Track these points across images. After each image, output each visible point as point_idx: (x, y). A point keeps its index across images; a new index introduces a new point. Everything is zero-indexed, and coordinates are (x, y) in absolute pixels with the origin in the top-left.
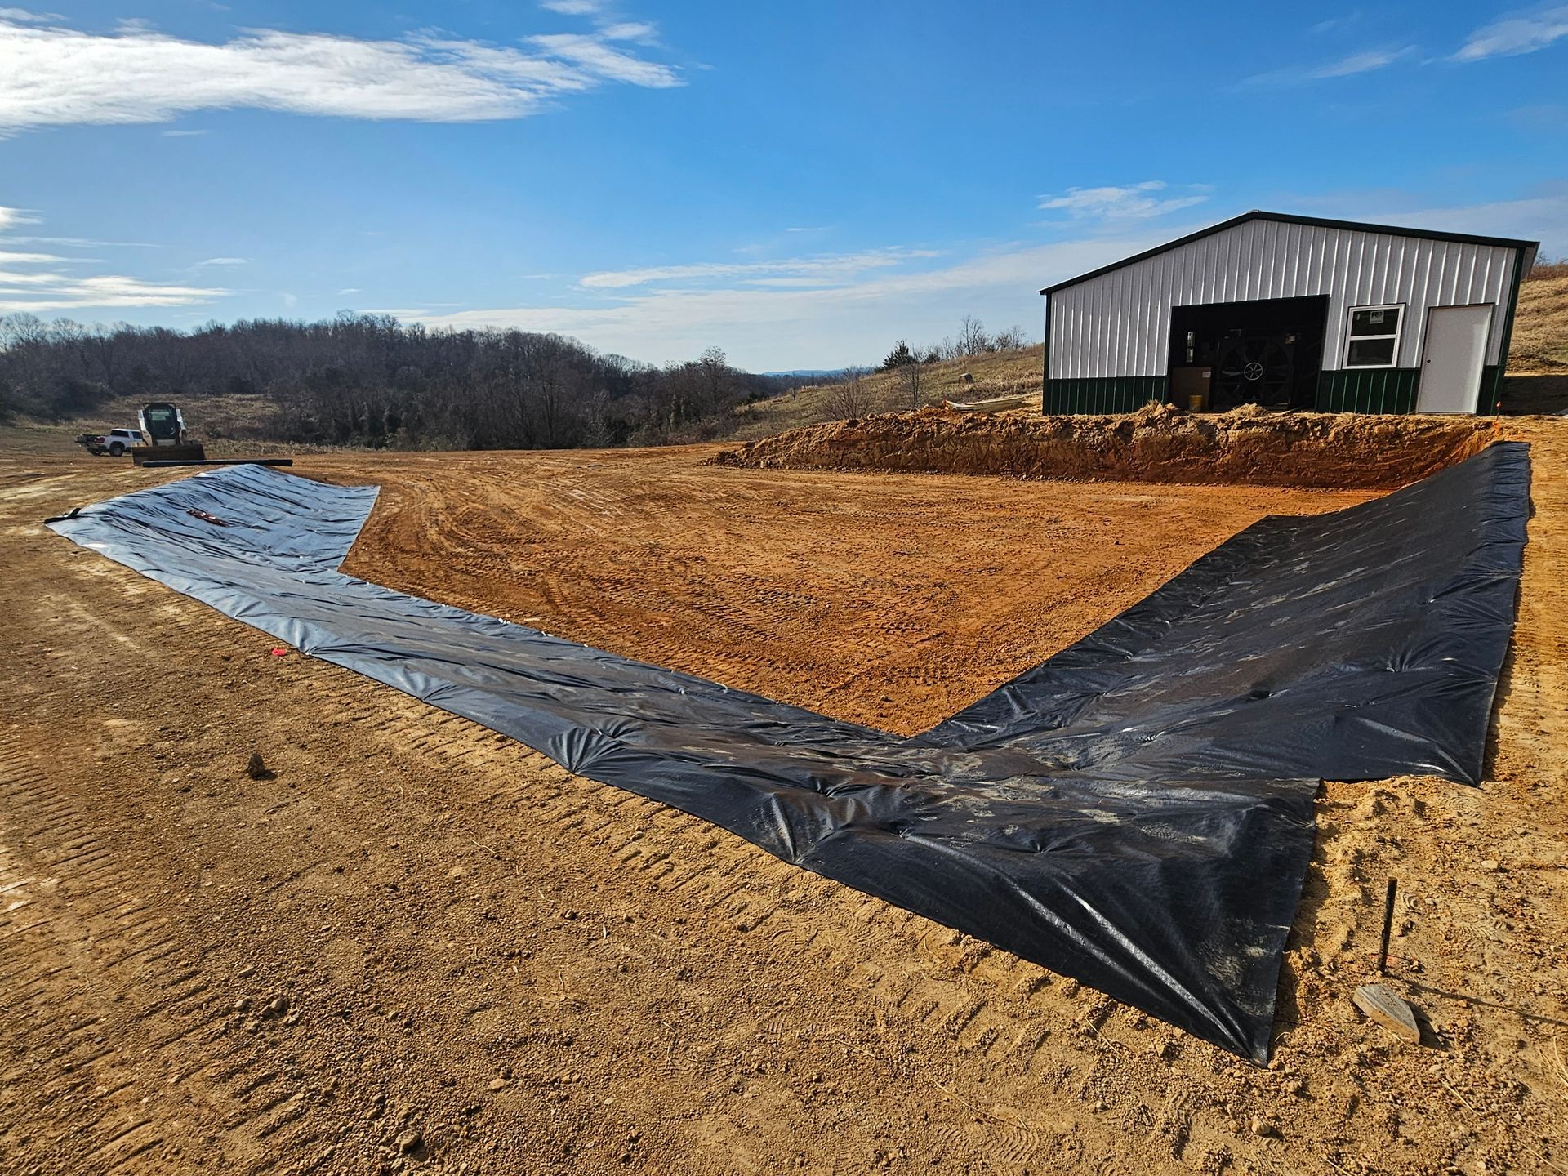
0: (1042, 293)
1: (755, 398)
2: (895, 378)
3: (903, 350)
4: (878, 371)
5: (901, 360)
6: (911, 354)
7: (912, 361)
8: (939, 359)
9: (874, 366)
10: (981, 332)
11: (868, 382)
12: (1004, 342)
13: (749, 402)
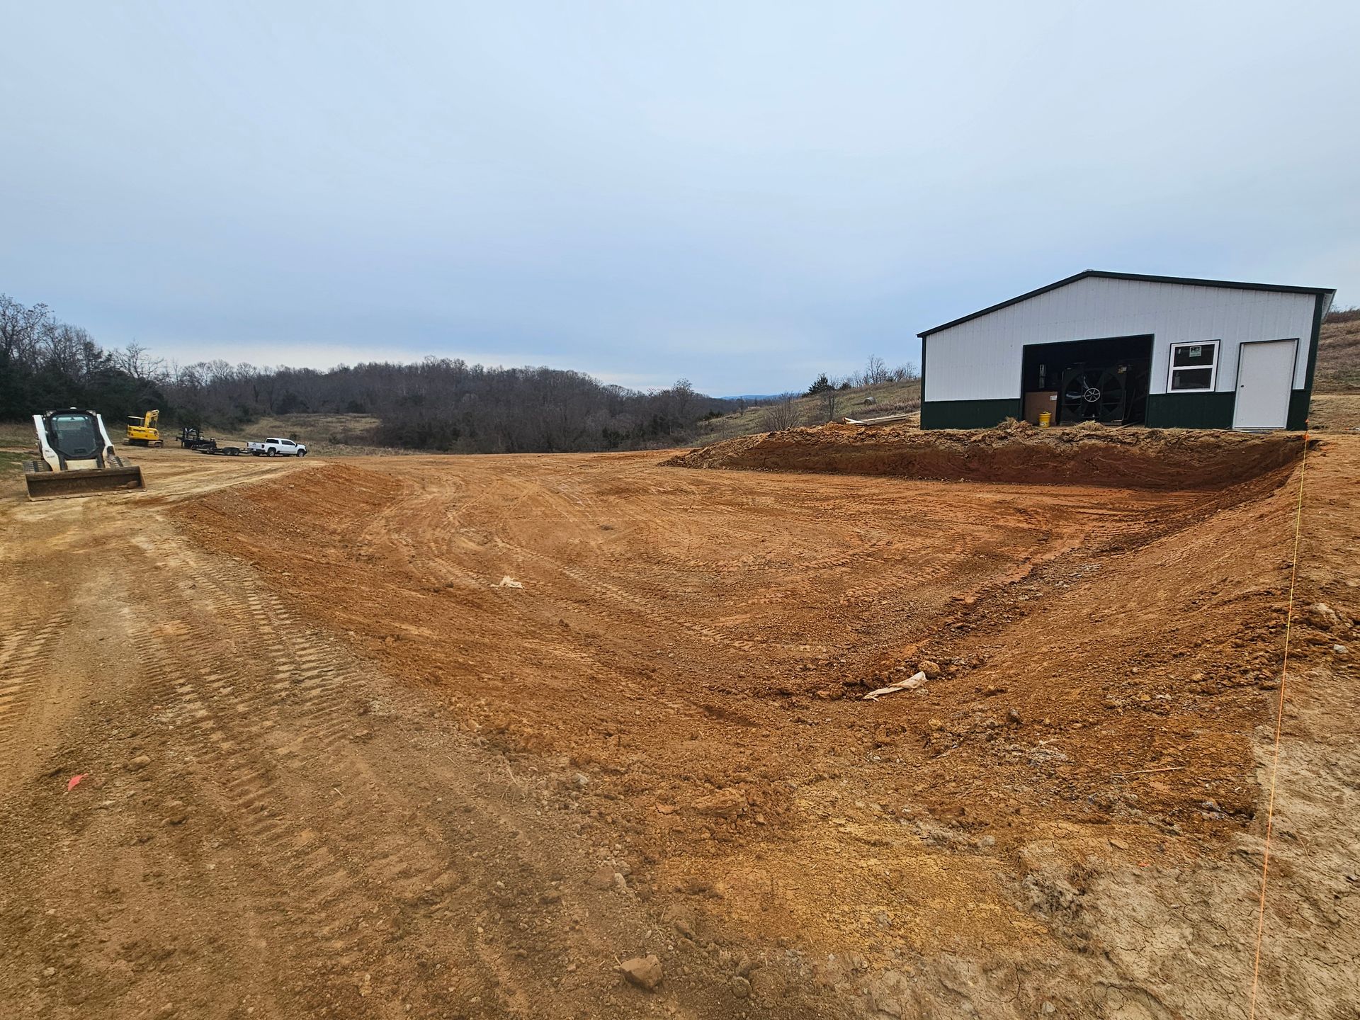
0: (919, 336)
1: (712, 415)
2: (818, 401)
3: (824, 380)
4: (805, 396)
5: (822, 387)
6: (829, 383)
7: (831, 388)
8: (850, 387)
9: (802, 392)
10: (883, 367)
11: (797, 404)
12: (900, 374)
13: (707, 418)
